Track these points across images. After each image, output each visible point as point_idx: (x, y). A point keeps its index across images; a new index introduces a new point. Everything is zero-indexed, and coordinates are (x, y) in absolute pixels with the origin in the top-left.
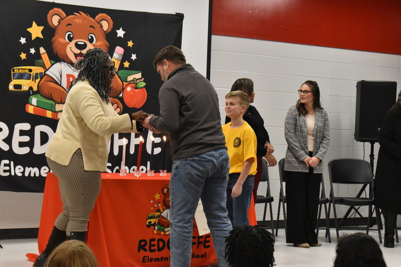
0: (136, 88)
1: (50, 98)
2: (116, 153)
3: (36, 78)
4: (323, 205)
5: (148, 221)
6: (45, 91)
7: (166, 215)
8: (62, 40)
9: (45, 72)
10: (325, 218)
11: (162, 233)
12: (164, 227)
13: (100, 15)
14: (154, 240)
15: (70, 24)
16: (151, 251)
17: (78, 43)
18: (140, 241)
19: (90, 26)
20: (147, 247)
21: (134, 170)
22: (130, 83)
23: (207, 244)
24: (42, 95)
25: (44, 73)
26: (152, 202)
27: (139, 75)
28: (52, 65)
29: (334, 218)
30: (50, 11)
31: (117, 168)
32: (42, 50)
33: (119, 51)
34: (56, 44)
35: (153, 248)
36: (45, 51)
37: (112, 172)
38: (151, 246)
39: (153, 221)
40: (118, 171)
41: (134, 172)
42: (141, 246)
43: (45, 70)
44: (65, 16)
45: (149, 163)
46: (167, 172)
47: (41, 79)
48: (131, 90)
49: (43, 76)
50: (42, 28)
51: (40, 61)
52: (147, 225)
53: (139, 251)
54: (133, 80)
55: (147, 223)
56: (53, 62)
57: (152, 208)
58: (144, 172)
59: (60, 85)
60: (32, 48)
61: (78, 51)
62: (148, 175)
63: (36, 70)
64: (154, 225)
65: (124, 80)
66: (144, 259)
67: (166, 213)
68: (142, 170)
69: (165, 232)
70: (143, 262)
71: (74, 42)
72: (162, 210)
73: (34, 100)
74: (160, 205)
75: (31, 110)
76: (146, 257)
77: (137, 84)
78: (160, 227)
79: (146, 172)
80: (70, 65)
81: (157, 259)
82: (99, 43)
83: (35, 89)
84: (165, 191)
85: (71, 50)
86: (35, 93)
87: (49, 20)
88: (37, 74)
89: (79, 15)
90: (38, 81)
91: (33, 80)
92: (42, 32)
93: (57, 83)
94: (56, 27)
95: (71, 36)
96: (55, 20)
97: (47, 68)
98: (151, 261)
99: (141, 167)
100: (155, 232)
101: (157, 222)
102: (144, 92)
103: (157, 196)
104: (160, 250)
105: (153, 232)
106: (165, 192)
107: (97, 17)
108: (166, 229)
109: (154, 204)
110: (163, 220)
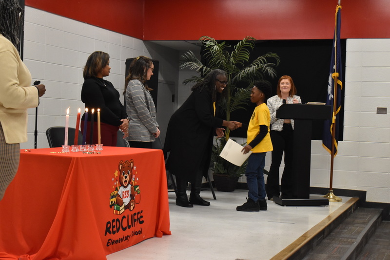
7: (121, 193)
12: (119, 205)
14: (114, 220)
16: (114, 233)
18: (107, 224)
20: (111, 229)
23: (141, 220)
26: (113, 180)
35: (114, 230)
38: (113, 227)
42: (108, 230)
53: (106, 235)
66: (108, 243)
69: (120, 211)
70: (108, 246)
72: (118, 188)
76: (110, 239)
81: (117, 241)
98: (113, 244)
103: (116, 174)
104: (118, 230)
106: (120, 168)
108: (121, 208)
109: (114, 181)
110: (119, 198)
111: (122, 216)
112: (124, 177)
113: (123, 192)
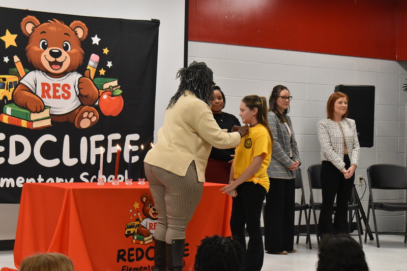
0: (113, 96)
1: (25, 107)
2: (93, 161)
3: (10, 87)
4: (303, 211)
5: (127, 231)
6: (20, 100)
7: (145, 224)
8: (36, 48)
9: (20, 80)
10: (305, 224)
11: (141, 242)
12: (143, 236)
13: (75, 22)
14: (132, 249)
15: (44, 32)
17: (53, 51)
18: (119, 251)
19: (65, 34)
20: (126, 257)
21: (111, 179)
22: (106, 91)
23: (186, 253)
24: (16, 105)
25: (19, 82)
26: (131, 211)
27: (115, 83)
28: (26, 74)
29: (314, 224)
30: (24, 19)
31: (95, 177)
32: (16, 59)
33: (94, 59)
34: (30, 53)
35: (131, 258)
36: (19, 60)
37: (90, 182)
38: (130, 255)
39: (132, 230)
40: (95, 180)
41: (112, 181)
42: (120, 257)
43: (20, 79)
44: (39, 24)
45: (126, 171)
46: (145, 181)
47: (16, 88)
48: (108, 98)
49: (18, 85)
50: (15, 36)
51: (14, 70)
52: (126, 235)
53: (118, 261)
54: (109, 88)
55: (126, 233)
56: (27, 71)
57: (131, 218)
58: (122, 181)
59: (35, 94)
60: (6, 57)
61: (52, 59)
62: (126, 183)
63: (10, 78)
64: (133, 234)
65: (100, 88)
66: (123, 269)
67: (146, 222)
68: (120, 178)
69: (144, 241)
71: (48, 50)
72: (141, 219)
73: (8, 110)
74: (139, 214)
75: (5, 120)
76: (125, 267)
77: (113, 91)
78: (139, 236)
79: (124, 181)
80: (44, 73)
81: (137, 269)
82: (74, 51)
83: (10, 98)
84: (144, 199)
85: (45, 58)
86: (9, 102)
87: (22, 27)
88: (11, 83)
89: (53, 22)
90: (12, 90)
91: (7, 89)
92: (16, 40)
93: (32, 92)
94: (30, 35)
95: (46, 44)
96: (29, 28)
97: (22, 77)
99: (119, 176)
100: (134, 241)
101: (136, 232)
102: (120, 99)
103: (137, 205)
104: (139, 259)
105: (132, 241)
106: (144, 201)
107: (72, 25)
108: (146, 239)
109: (133, 213)
110: (143, 229)
111: (148, 246)
112: (151, 209)
113: (150, 224)
